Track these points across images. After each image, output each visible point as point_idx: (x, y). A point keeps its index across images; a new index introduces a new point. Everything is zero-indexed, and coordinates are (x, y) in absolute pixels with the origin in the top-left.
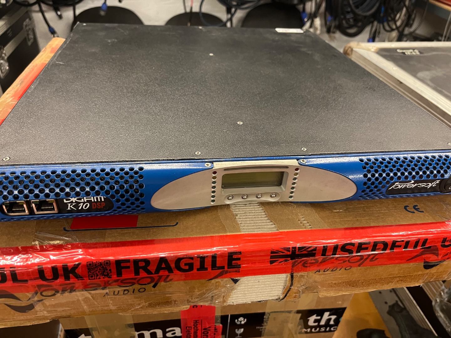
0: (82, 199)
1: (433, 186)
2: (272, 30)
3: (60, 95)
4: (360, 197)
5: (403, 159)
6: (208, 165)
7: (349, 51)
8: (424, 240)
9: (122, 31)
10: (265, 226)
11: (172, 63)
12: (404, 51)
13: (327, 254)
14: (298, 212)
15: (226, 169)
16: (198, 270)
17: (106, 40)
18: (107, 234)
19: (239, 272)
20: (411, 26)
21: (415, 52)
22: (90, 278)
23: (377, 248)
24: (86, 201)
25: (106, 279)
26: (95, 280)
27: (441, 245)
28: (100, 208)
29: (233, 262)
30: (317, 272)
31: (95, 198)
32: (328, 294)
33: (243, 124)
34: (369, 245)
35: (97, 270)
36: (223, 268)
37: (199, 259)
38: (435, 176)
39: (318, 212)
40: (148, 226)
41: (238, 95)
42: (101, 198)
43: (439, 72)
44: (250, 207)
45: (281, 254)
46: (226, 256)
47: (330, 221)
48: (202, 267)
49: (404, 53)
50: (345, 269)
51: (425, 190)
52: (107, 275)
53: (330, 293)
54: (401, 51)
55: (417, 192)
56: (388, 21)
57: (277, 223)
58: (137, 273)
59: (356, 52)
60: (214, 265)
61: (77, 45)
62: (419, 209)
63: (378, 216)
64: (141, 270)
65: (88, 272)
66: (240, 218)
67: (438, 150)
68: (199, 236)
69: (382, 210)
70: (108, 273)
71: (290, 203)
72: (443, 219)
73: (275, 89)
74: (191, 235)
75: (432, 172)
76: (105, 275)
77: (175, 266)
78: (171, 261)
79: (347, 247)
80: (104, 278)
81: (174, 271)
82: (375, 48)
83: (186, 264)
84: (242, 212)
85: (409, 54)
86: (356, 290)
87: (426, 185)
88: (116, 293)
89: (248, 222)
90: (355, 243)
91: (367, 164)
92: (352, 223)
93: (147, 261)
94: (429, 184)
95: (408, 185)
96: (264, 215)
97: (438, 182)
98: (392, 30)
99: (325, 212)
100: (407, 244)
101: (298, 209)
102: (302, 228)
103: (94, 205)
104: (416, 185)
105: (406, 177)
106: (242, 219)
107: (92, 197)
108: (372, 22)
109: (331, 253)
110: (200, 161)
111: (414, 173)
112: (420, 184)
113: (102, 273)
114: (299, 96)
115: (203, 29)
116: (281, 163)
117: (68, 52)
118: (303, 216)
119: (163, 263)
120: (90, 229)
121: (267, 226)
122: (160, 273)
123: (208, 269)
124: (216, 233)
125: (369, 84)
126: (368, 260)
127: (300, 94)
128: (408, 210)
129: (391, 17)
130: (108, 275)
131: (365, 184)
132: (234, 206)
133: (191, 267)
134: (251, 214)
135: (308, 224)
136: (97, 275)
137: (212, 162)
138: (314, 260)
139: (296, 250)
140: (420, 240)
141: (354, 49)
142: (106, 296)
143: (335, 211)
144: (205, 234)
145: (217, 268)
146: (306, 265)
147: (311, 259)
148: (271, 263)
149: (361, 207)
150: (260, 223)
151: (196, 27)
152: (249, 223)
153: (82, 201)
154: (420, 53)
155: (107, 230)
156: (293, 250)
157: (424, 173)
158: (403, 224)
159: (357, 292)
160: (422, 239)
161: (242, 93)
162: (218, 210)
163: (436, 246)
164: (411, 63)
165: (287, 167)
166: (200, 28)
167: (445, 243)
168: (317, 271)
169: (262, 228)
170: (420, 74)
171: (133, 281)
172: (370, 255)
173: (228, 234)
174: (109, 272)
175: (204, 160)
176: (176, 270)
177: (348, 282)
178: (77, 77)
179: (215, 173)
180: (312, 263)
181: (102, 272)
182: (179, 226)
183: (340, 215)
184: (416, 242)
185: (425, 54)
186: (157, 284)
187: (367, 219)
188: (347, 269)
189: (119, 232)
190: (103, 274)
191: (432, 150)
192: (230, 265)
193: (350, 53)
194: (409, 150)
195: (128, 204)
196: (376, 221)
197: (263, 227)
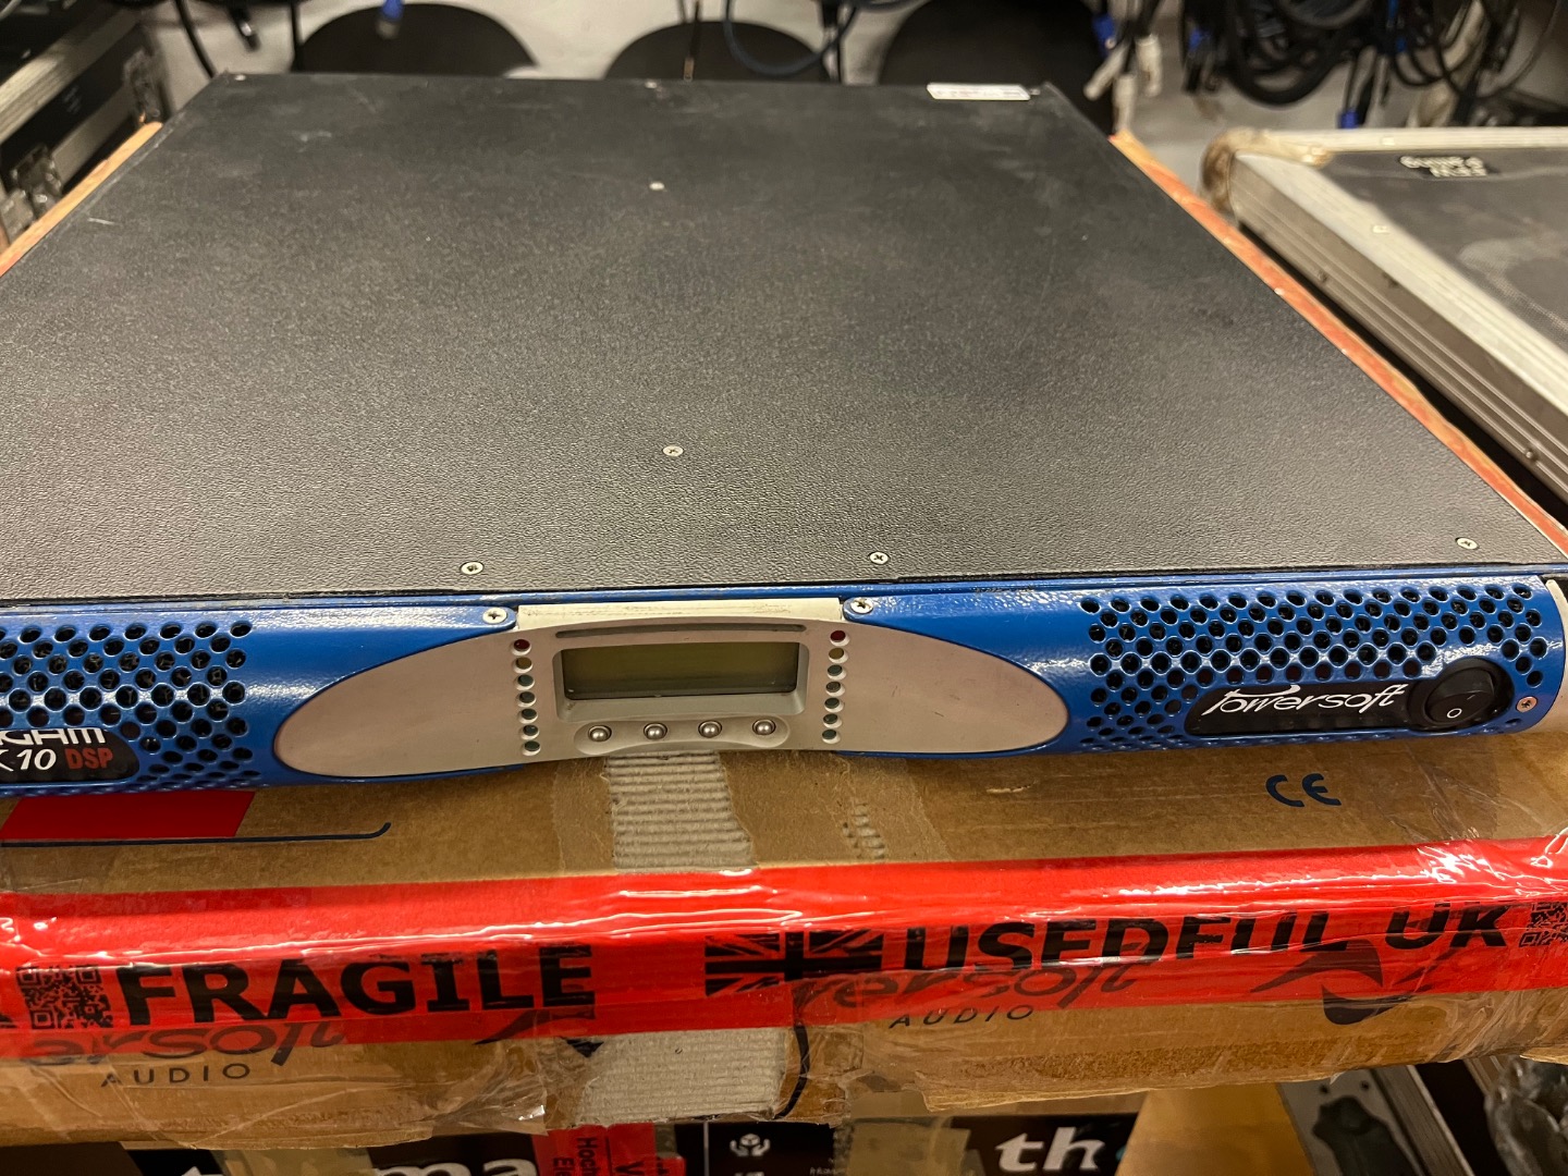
0: (27, 736)
1: (1382, 704)
2: (913, 91)
3: (55, 343)
4: (1084, 741)
5: (1257, 601)
6: (494, 616)
7: (1222, 164)
8: (1313, 917)
9: (364, 100)
10: (712, 847)
11: (501, 218)
12: (1428, 163)
13: (927, 958)
14: (852, 792)
15: (563, 633)
16: (432, 1006)
17: (294, 133)
18: (117, 863)
19: (592, 1017)
20: (1502, 64)
21: (1469, 168)
22: (36, 1022)
23: (1124, 942)
24: (39, 743)
25: (96, 1030)
26: (56, 1030)
27: (1388, 939)
28: (95, 766)
29: (564, 982)
30: (898, 1025)
31: (71, 732)
32: (961, 1100)
33: (683, 455)
34: (1089, 932)
35: (56, 999)
36: (527, 1001)
37: (430, 971)
38: (1382, 668)
39: (927, 792)
40: (275, 835)
41: (701, 343)
42: (92, 734)
43: (1542, 244)
44: (679, 769)
45: (748, 957)
46: (532, 962)
47: (962, 830)
48: (447, 997)
49: (1426, 171)
50: (1009, 1016)
51: (1353, 719)
52: (97, 1017)
53: (969, 1098)
54: (1417, 163)
55: (1316, 726)
56: (1411, 49)
57: (758, 836)
58: (203, 1010)
59: (1245, 166)
60: (491, 991)
61: (184, 155)
62: (1324, 790)
63: (1157, 816)
64: (216, 1003)
65: (27, 1002)
66: (626, 813)
67: (1407, 566)
68: (449, 880)
69: (1176, 793)
70: (99, 1008)
71: (830, 755)
72: (1409, 837)
73: (850, 320)
74: (422, 874)
75: (1368, 655)
76: (88, 1017)
77: (344, 990)
78: (329, 972)
79: (1006, 939)
80: (85, 1025)
81: (341, 1010)
82: (1319, 152)
83: (383, 987)
84: (641, 788)
85: (1446, 172)
86: (1069, 1089)
87: (1350, 702)
88: (144, 1077)
89: (652, 828)
90: (1033, 925)
91: (1109, 618)
92: (1047, 841)
93: (233, 973)
94: (1364, 699)
95: (1279, 700)
96: (720, 800)
97: (1399, 689)
98: (1430, 80)
99: (955, 792)
100: (1244, 932)
101: (856, 780)
102: (848, 857)
103: (73, 756)
104: (1308, 700)
105: (1265, 672)
106: (635, 813)
107: (61, 731)
108: (1356, 55)
109: (944, 958)
110: (467, 599)
111: (1294, 657)
112: (1328, 698)
113: (76, 1007)
114: (931, 345)
115: (660, 90)
116: (777, 612)
117: (142, 183)
118: (865, 810)
119: (297, 980)
120: (64, 841)
121: (719, 845)
122: (290, 1015)
123: (471, 1005)
124: (518, 870)
125: (1218, 299)
126: (1095, 986)
127: (936, 339)
128: (1281, 793)
129: (1424, 35)
130: (98, 1014)
131: (1099, 695)
132: (622, 762)
133: (405, 997)
134: (672, 797)
135: (876, 842)
136: (61, 1015)
137: (513, 606)
138: (879, 980)
139: (802, 946)
140: (1295, 917)
141: (1241, 156)
142: (110, 1084)
143: (995, 791)
144: (474, 874)
145: (503, 1003)
146: (848, 999)
147: (862, 980)
148: (709, 991)
149: (1101, 777)
150: (695, 832)
151: (636, 82)
152: (655, 833)
153: (27, 741)
154: (1489, 168)
155: (124, 848)
156: (792, 943)
157: (1338, 655)
158: (1244, 849)
159: (1074, 1095)
160: (1304, 915)
161: (719, 334)
162: (554, 777)
163: (1366, 942)
164: (1448, 208)
165: (799, 626)
166: (651, 84)
167: (1401, 931)
168: (898, 1022)
169: (697, 852)
170: (1474, 253)
171: (198, 1039)
172: (1097, 968)
173: (562, 875)
174: (102, 1006)
175: (484, 598)
176: (349, 1004)
177: (1028, 1059)
178: (141, 275)
179: (521, 644)
180: (873, 992)
181: (77, 1004)
182: (391, 838)
183: (1007, 810)
184: (1280, 925)
185: (1506, 176)
186: (289, 1052)
187: (1108, 829)
188: (1014, 1014)
189: (164, 855)
190: (79, 1011)
191: (1384, 567)
192: (553, 994)
193: (1226, 170)
194: (1291, 565)
195: (190, 755)
196: (1141, 836)
197: (702, 847)
